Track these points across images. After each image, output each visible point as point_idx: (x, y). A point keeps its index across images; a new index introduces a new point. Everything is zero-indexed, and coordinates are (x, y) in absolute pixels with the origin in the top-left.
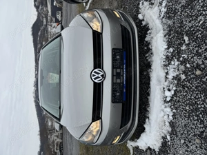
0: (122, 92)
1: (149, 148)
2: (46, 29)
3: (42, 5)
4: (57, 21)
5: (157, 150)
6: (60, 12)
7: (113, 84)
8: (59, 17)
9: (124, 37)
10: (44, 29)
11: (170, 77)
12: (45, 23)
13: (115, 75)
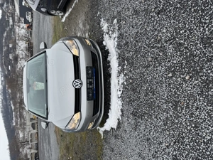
0: (93, 94)
1: (112, 128)
2: (12, 29)
3: (8, 3)
4: (26, 22)
5: (115, 128)
6: (30, 13)
7: (87, 89)
8: (29, 18)
9: (93, 58)
10: (11, 30)
11: (120, 83)
12: (11, 23)
13: (89, 83)
